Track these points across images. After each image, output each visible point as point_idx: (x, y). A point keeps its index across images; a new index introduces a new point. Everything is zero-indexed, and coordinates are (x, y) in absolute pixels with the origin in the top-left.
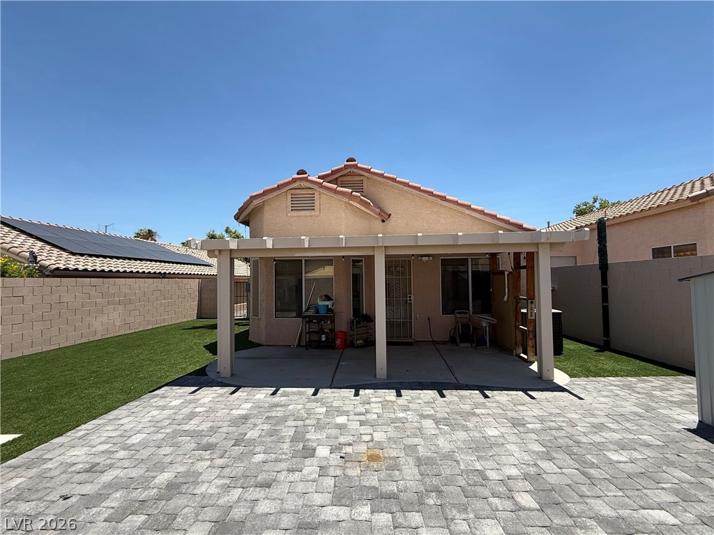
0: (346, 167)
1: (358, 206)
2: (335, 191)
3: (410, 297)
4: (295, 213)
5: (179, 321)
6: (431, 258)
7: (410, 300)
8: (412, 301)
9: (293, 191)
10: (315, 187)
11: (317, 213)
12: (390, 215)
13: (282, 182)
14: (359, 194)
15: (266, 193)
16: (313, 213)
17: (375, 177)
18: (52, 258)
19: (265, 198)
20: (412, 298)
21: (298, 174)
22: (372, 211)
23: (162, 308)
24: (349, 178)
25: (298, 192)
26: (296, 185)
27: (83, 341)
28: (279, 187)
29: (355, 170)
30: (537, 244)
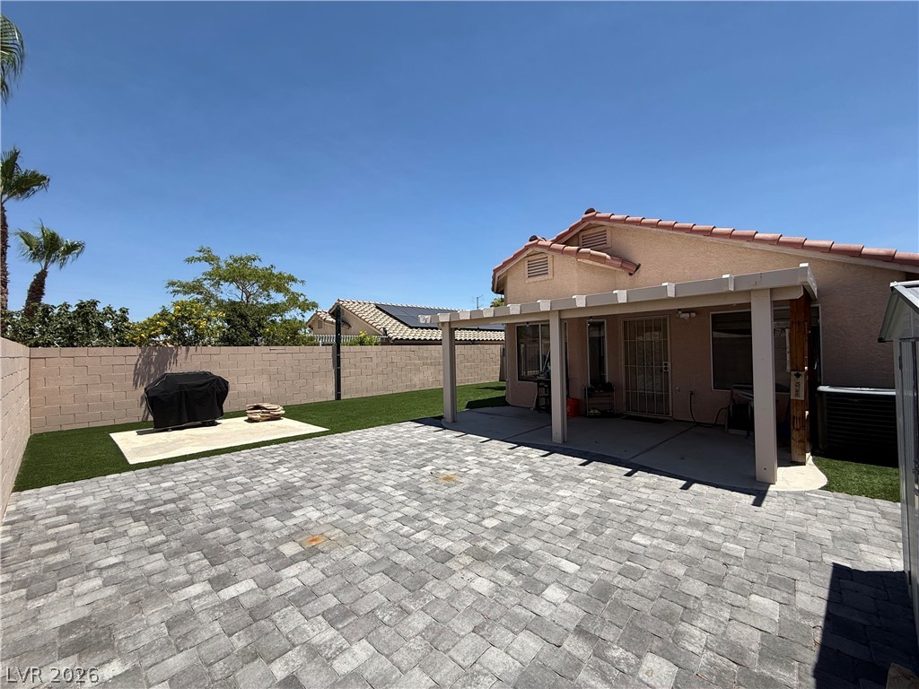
0: (584, 220)
1: (591, 262)
2: (562, 252)
3: (666, 364)
4: (531, 280)
5: (482, 382)
6: (694, 315)
7: (666, 368)
8: (669, 370)
9: (530, 258)
10: (545, 251)
11: (551, 277)
12: (638, 267)
13: (516, 252)
14: (589, 250)
15: (505, 264)
16: (546, 277)
17: (615, 225)
18: (398, 331)
19: (505, 269)
20: (669, 366)
21: (530, 240)
22: (610, 264)
23: (466, 370)
24: (591, 231)
25: (533, 258)
26: (529, 251)
27: (407, 390)
28: (516, 256)
29: (593, 222)
30: (749, 292)
